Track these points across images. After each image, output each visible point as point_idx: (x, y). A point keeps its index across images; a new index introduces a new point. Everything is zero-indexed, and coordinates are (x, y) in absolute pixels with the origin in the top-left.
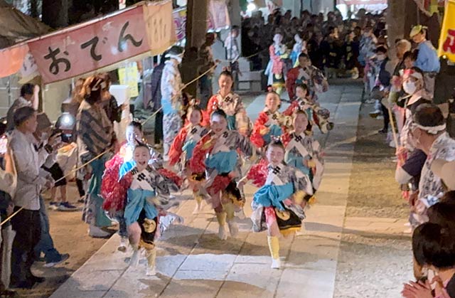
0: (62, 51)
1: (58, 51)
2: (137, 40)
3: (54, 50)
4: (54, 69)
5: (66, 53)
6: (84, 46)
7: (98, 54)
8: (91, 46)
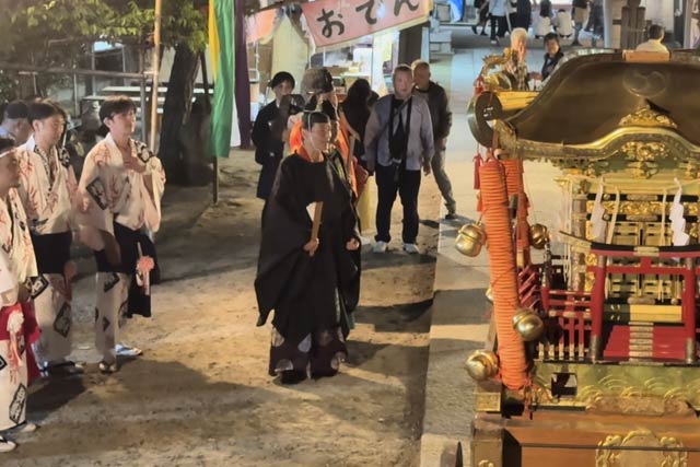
0: (336, 12)
1: (332, 13)
2: (414, 4)
3: (327, 12)
4: (327, 32)
5: (340, 16)
6: (358, 9)
7: (373, 17)
8: (366, 9)
